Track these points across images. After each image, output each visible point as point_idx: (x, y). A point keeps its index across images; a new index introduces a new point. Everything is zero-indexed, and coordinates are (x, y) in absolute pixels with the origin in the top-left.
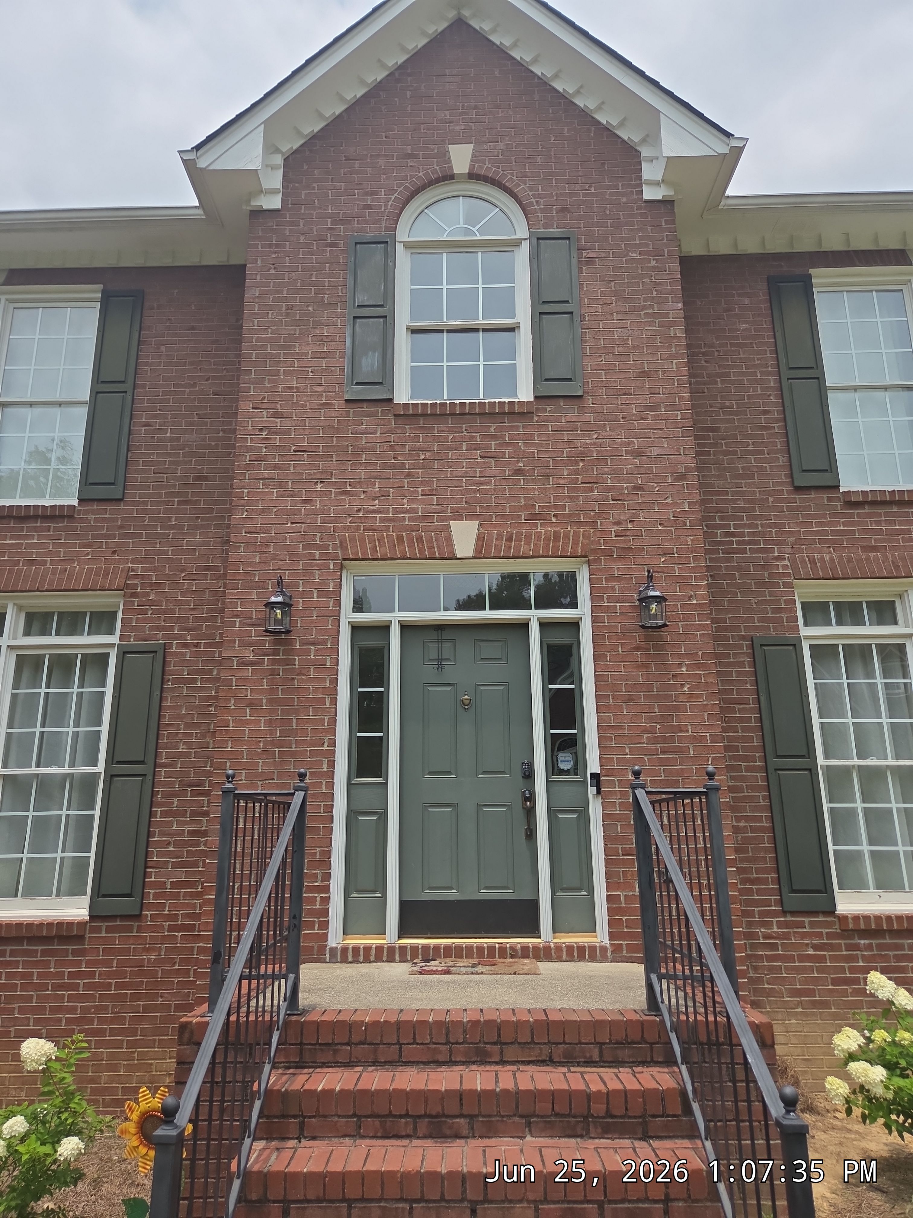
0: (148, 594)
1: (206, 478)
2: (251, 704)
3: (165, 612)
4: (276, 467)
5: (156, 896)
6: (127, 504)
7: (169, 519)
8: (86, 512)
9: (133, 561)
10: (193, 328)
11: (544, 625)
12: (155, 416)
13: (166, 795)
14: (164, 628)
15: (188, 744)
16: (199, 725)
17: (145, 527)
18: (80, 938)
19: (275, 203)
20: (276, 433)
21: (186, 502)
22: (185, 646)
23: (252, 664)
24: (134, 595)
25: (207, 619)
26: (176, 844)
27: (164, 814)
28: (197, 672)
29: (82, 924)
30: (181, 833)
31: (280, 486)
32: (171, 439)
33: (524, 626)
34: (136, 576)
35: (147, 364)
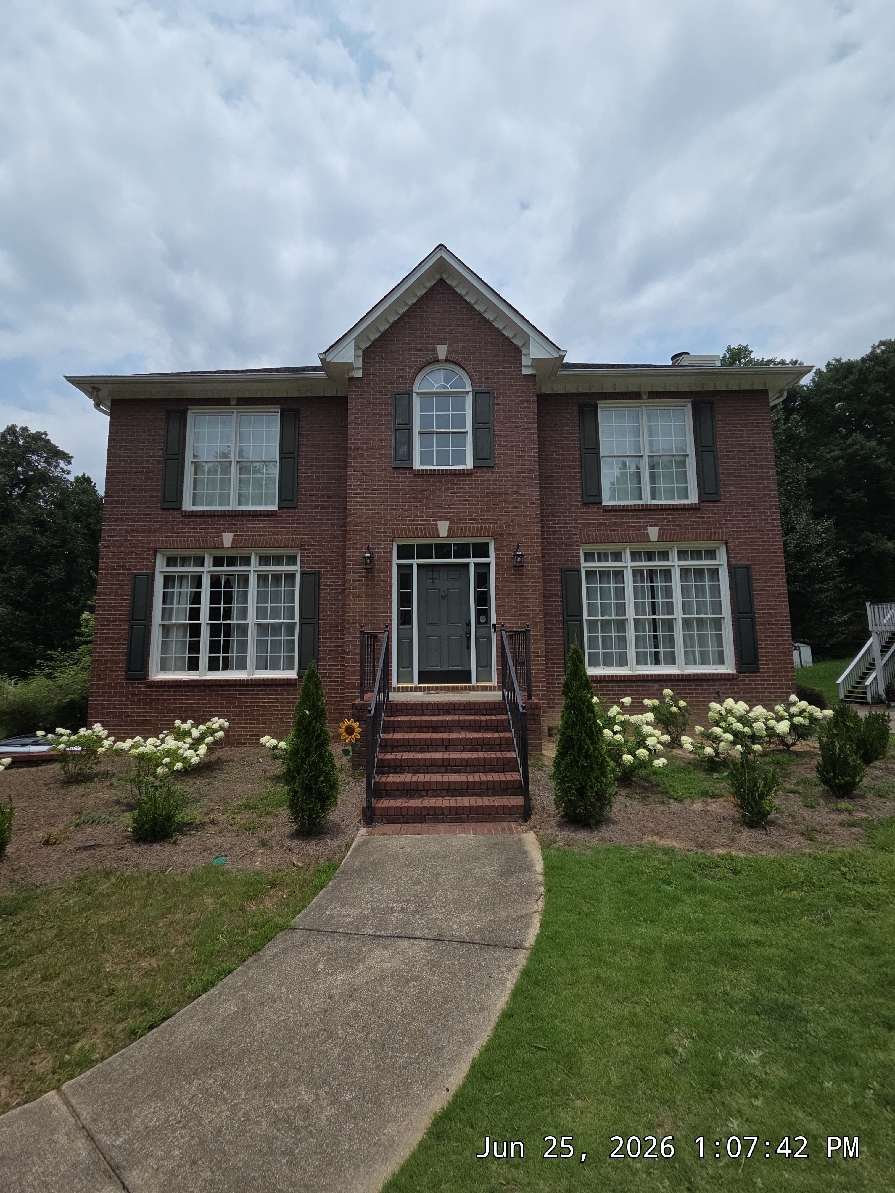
0: (310, 549)
1: (332, 498)
2: (359, 597)
3: (318, 557)
4: (364, 498)
5: (323, 670)
6: (298, 509)
7: (317, 516)
8: (282, 513)
9: (303, 535)
10: (323, 427)
11: (476, 564)
12: (308, 469)
13: (323, 631)
14: (318, 564)
15: (332, 612)
16: (335, 604)
17: (307, 520)
18: (295, 685)
19: (359, 374)
20: (364, 482)
21: (324, 509)
22: (327, 571)
23: (358, 581)
24: (305, 549)
25: (335, 560)
26: (329, 650)
27: (324, 639)
28: (333, 582)
29: (295, 679)
30: (331, 646)
31: (366, 506)
32: (316, 480)
33: (468, 565)
34: (305, 541)
35: (303, 444)
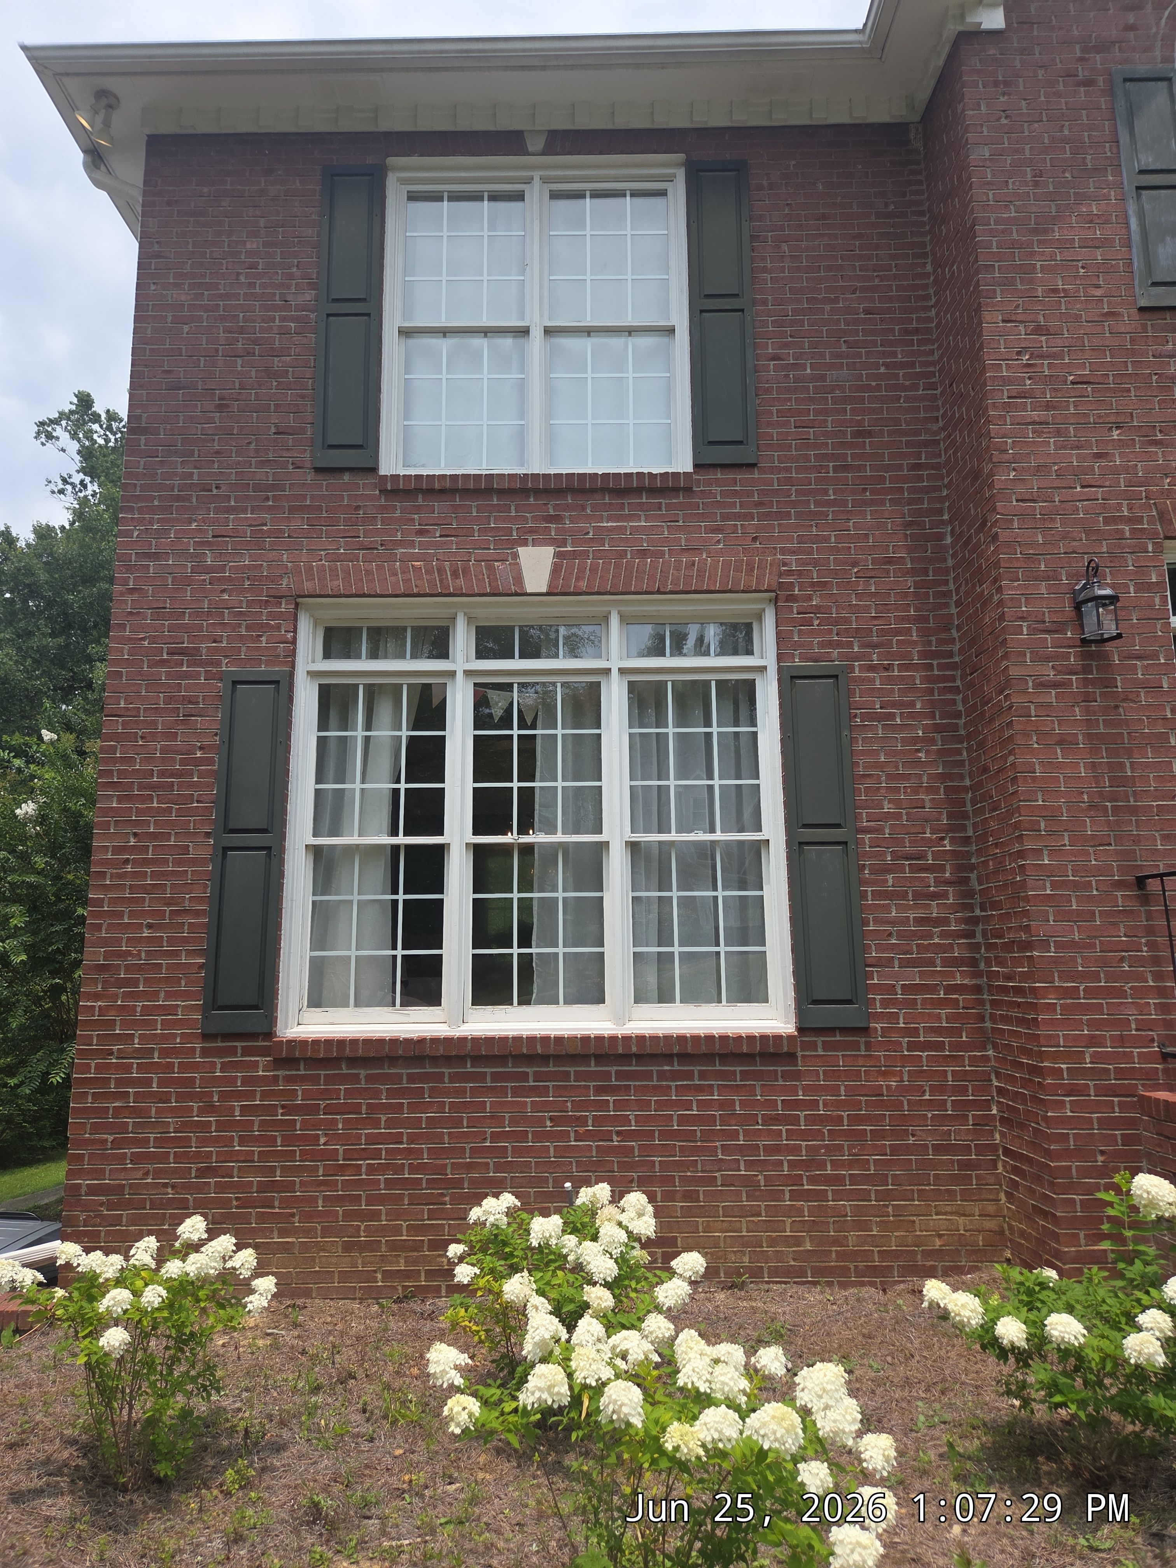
0: (810, 598)
1: (870, 434)
2: (1061, 741)
3: (837, 622)
4: (1048, 406)
5: (885, 1003)
6: (763, 471)
7: (825, 492)
8: (709, 483)
9: (783, 551)
10: (824, 217)
12: (786, 346)
13: (874, 870)
14: (839, 644)
15: (897, 803)
16: (906, 777)
17: (793, 504)
18: (791, 1057)
19: (994, 20)
20: (1042, 357)
21: (846, 468)
22: (872, 668)
23: (1055, 685)
24: (791, 598)
25: (898, 632)
26: (900, 935)
27: (877, 895)
28: (894, 704)
29: (790, 1037)
30: (905, 921)
31: (1058, 433)
32: (814, 378)
34: (790, 573)
35: (765, 270)
